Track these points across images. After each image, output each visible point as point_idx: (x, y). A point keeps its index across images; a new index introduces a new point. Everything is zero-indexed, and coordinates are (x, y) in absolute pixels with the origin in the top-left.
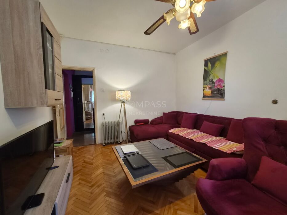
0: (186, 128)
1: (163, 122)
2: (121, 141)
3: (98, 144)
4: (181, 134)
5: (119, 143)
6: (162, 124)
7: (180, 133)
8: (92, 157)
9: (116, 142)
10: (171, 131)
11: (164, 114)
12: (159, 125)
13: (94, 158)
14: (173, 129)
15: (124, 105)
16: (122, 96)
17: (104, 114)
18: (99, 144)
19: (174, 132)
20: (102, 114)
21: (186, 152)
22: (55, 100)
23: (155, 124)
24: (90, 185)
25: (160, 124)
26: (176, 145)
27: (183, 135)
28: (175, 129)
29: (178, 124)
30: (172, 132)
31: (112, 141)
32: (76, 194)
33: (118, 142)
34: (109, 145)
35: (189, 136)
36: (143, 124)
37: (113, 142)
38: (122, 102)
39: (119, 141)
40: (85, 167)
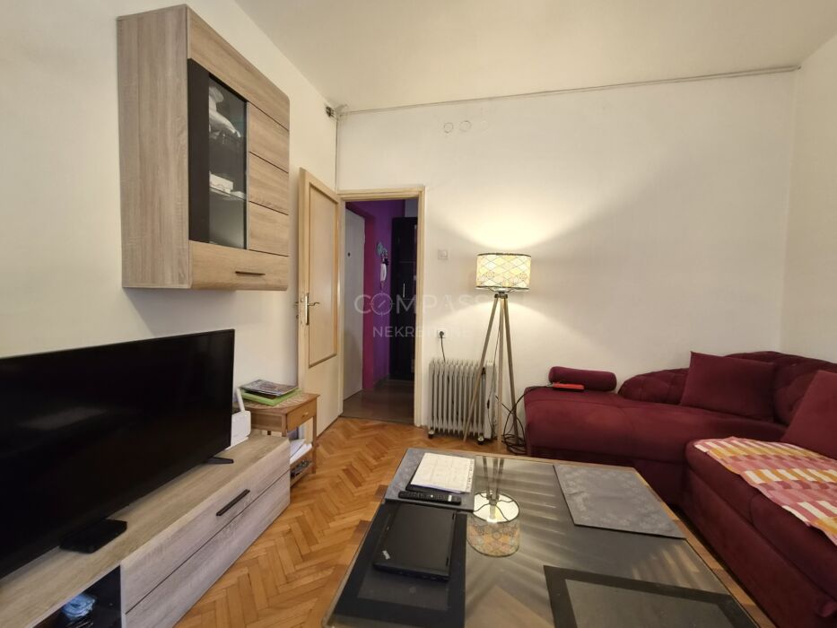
0: (814, 455)
1: (685, 394)
2: (488, 435)
3: (418, 425)
4: (761, 476)
5: (481, 439)
6: (676, 402)
7: (756, 469)
8: (374, 462)
9: (472, 433)
10: (706, 446)
11: (695, 356)
12: (658, 405)
13: (376, 467)
14: (723, 442)
15: (505, 307)
16: (491, 275)
17: (442, 334)
18: (421, 427)
19: (718, 458)
20: (436, 335)
21: (722, 600)
22: (237, 272)
23: (640, 400)
24: (305, 551)
25: (664, 401)
26: (681, 530)
27: (769, 488)
28: (735, 441)
29: (778, 420)
30: (712, 454)
31: (459, 427)
32: (258, 563)
33: (476, 434)
34: (447, 440)
35: (805, 505)
36: (580, 387)
37: (461, 432)
38: (496, 296)
39: (482, 434)
40: (336, 486)
